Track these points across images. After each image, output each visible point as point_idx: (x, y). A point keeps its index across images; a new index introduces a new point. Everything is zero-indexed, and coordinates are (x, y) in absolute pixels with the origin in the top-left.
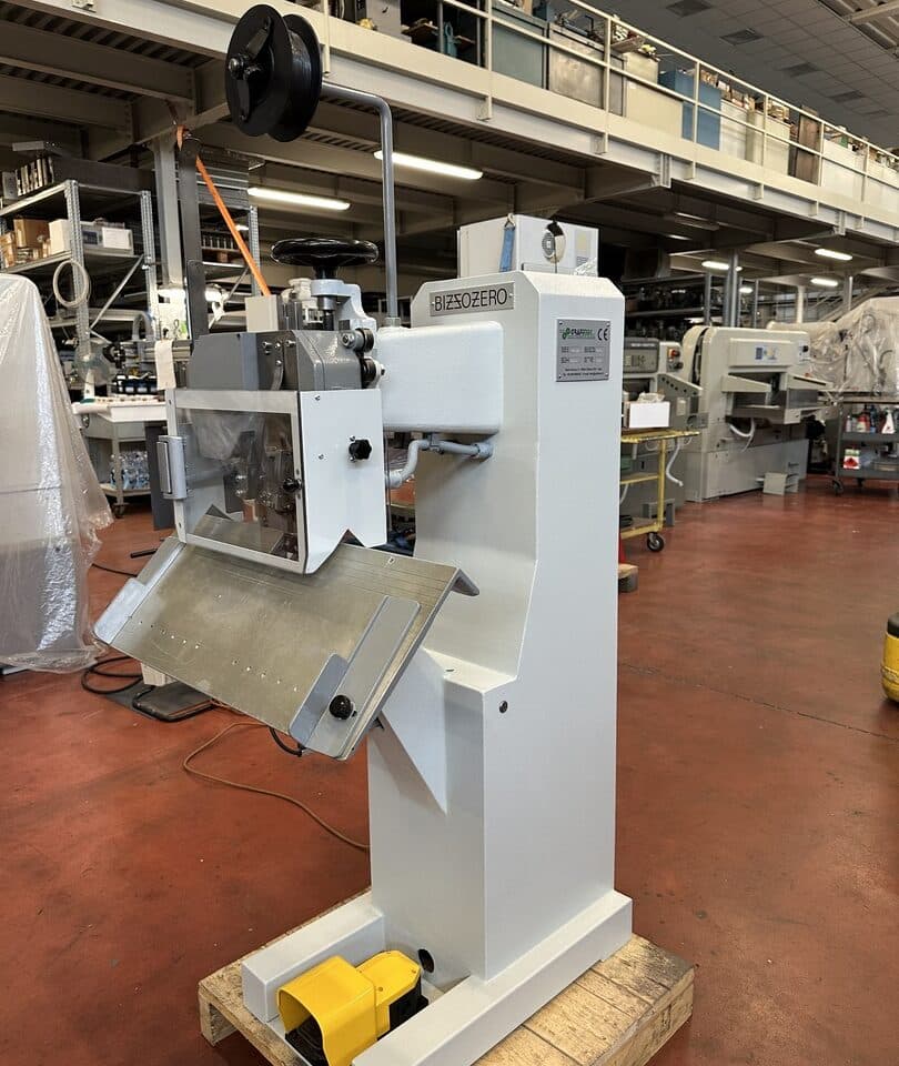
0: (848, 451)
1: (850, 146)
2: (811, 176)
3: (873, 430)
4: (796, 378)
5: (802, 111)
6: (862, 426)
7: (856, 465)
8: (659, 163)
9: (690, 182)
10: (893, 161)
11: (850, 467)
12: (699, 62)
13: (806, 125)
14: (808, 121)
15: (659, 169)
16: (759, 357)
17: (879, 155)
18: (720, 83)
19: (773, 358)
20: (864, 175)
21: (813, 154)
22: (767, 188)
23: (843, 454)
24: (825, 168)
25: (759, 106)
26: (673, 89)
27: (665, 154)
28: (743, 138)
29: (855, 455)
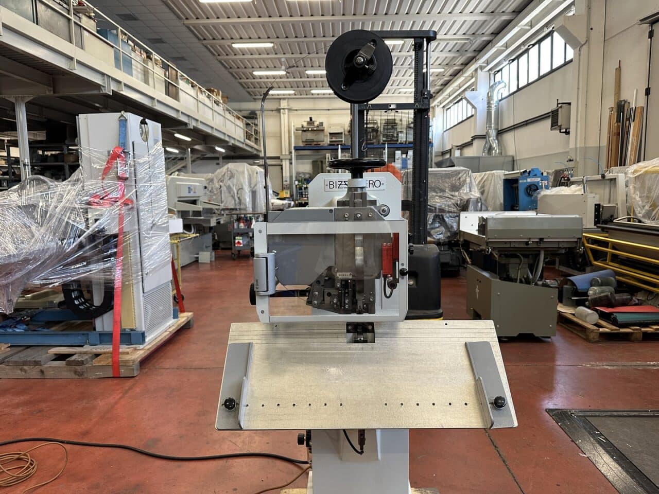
0: (237, 238)
1: (190, 85)
2: (176, 97)
3: (247, 227)
4: (204, 202)
5: (169, 64)
6: (242, 225)
7: (241, 244)
8: (104, 80)
9: (122, 92)
10: (207, 94)
11: (239, 245)
12: (120, 28)
13: (171, 71)
14: (172, 69)
15: (104, 83)
16: (189, 192)
17: (201, 91)
18: (129, 41)
19: (195, 192)
20: (197, 100)
21: (176, 86)
22: (158, 101)
23: (235, 239)
24: (181, 94)
25: (149, 57)
26: (107, 39)
27: (107, 75)
28: (143, 73)
29: (240, 239)
